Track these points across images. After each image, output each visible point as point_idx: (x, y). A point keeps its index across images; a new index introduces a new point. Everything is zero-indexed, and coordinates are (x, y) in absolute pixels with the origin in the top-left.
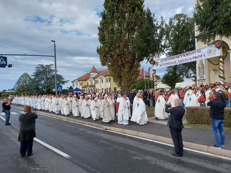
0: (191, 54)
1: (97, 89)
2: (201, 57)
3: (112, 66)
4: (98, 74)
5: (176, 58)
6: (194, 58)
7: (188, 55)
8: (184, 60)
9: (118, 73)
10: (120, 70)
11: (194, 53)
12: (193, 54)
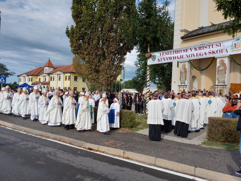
0: (207, 48)
1: (51, 87)
2: (222, 53)
3: (87, 54)
4: (54, 69)
5: (182, 51)
6: (211, 53)
7: (202, 48)
8: (195, 55)
9: (95, 66)
10: (99, 61)
11: (211, 47)
12: (209, 48)
